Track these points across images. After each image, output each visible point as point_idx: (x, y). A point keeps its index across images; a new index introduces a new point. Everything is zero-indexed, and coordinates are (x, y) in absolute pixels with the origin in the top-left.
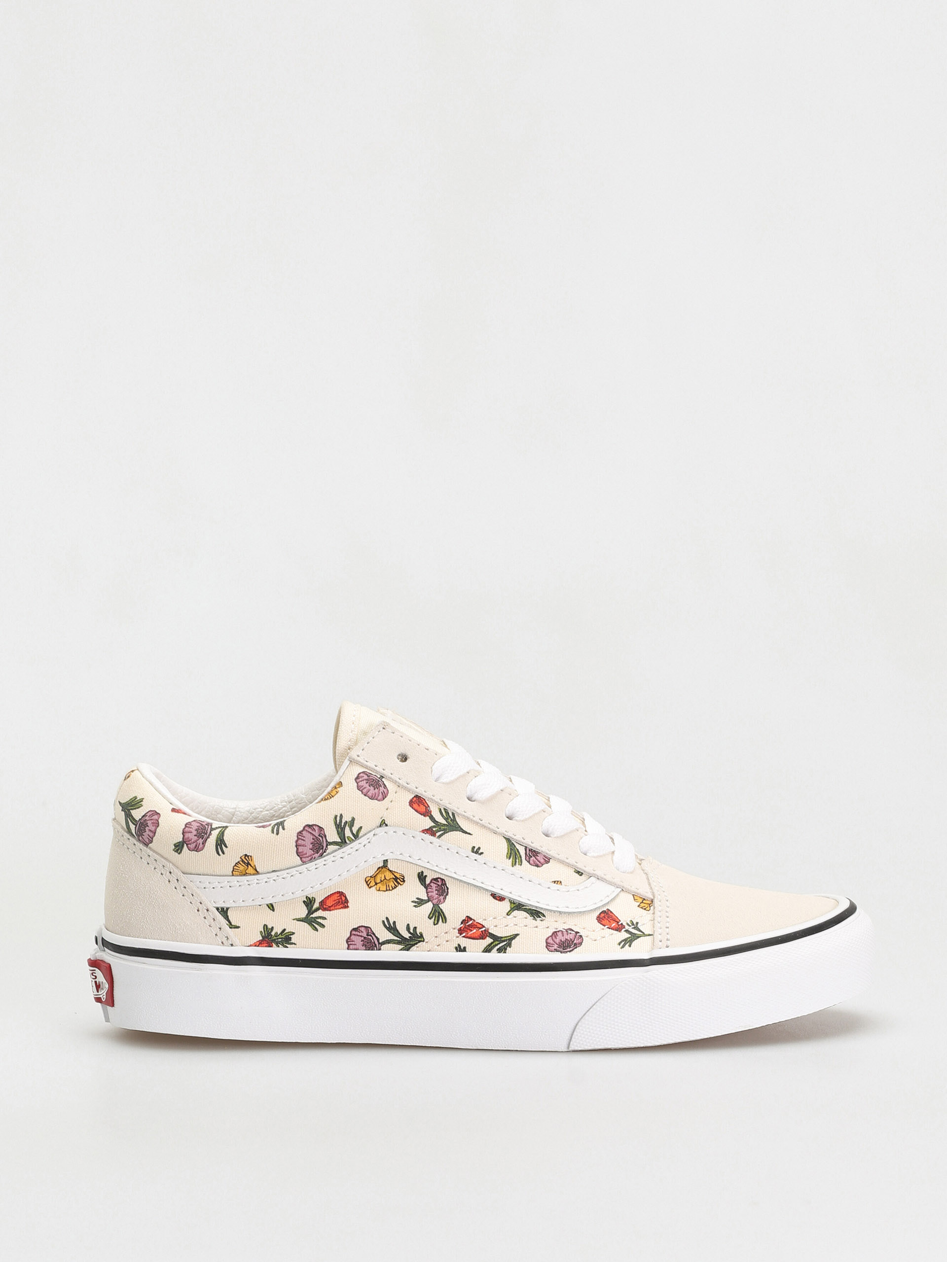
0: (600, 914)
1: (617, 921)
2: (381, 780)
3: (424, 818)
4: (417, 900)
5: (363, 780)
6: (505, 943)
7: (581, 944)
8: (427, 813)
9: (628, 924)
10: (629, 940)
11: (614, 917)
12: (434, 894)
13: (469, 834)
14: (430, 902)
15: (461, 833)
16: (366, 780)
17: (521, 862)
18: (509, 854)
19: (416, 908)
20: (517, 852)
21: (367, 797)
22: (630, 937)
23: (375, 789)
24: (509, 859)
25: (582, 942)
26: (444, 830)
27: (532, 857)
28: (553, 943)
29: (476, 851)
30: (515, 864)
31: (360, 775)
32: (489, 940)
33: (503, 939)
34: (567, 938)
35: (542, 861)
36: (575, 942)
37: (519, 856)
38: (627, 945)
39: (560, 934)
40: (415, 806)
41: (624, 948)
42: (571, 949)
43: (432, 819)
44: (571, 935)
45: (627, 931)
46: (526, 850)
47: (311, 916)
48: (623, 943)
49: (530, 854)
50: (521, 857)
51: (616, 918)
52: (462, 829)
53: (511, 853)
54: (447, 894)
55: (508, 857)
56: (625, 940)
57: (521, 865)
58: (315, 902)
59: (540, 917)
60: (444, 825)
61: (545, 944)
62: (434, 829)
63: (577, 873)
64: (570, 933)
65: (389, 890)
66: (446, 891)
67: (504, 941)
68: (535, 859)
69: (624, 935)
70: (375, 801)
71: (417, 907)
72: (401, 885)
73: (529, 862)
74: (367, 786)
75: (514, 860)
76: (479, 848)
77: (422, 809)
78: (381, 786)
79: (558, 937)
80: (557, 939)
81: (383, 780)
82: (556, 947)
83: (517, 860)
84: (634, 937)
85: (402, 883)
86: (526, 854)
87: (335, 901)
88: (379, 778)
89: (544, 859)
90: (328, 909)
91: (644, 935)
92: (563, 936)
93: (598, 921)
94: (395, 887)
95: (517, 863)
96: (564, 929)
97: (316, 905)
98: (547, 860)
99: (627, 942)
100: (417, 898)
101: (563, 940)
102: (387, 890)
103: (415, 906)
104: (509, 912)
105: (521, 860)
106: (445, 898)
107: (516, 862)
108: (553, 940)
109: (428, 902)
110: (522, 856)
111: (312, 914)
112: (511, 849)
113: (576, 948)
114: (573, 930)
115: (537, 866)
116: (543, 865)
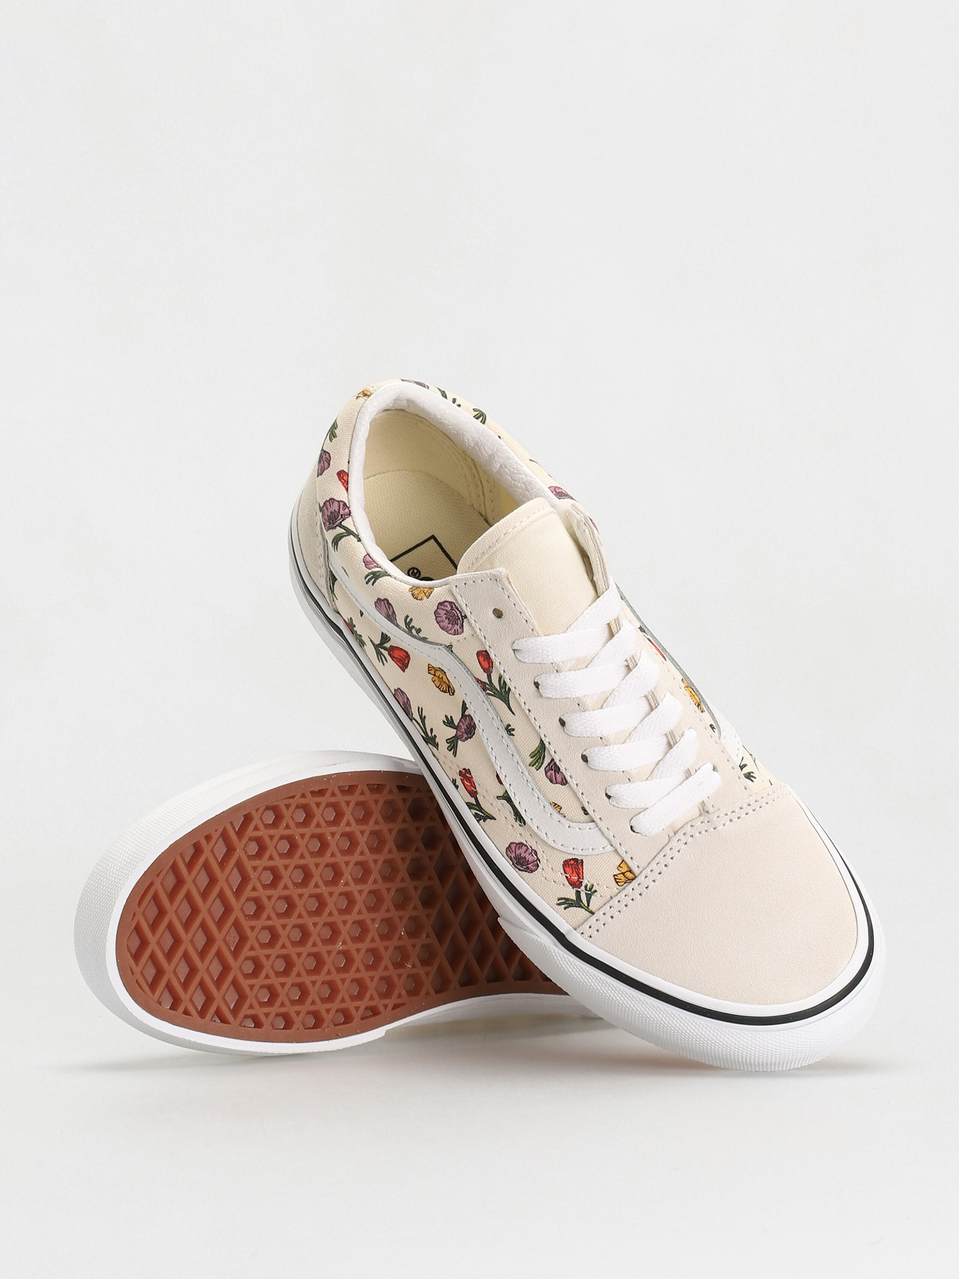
0: (570, 860)
1: (580, 875)
2: (463, 619)
3: (483, 672)
4: (449, 718)
5: (444, 610)
6: (483, 815)
7: (532, 871)
8: (488, 670)
9: (586, 887)
10: (570, 902)
11: (581, 871)
12: (464, 727)
13: (513, 713)
14: (456, 730)
15: (506, 706)
16: (447, 611)
17: (539, 768)
18: (534, 754)
19: (443, 725)
20: (542, 757)
21: (438, 625)
22: (573, 900)
23: (449, 624)
24: (531, 758)
25: (534, 871)
26: (494, 693)
27: (552, 770)
28: (514, 851)
29: (509, 730)
30: (533, 766)
31: (446, 603)
32: (473, 801)
33: (483, 811)
34: (526, 857)
35: (559, 779)
36: (529, 866)
37: (541, 761)
38: (564, 906)
39: (524, 848)
40: (481, 659)
41: (560, 907)
42: (521, 869)
43: (489, 677)
44: (532, 857)
45: (578, 893)
46: (551, 761)
47: (380, 649)
48: (563, 901)
49: (553, 767)
50: (542, 764)
51: (581, 874)
52: (509, 704)
53: (536, 754)
54: (470, 738)
55: (531, 756)
56: (567, 899)
57: (537, 770)
58: (388, 642)
59: (521, 822)
60: (497, 690)
61: (507, 846)
62: (487, 686)
63: (583, 810)
64: (532, 855)
65: (440, 689)
66: (472, 734)
67: (483, 813)
68: (553, 774)
69: (571, 894)
70: (445, 632)
71: (445, 724)
72: (450, 694)
73: (546, 773)
74: (444, 617)
75: (534, 762)
76: (513, 730)
77: (486, 665)
78: (457, 625)
79: (520, 850)
80: (519, 850)
81: (465, 620)
82: (513, 855)
83: (537, 764)
84: (577, 903)
85: (451, 694)
86: (549, 764)
87: (400, 656)
88: (462, 616)
89: (562, 780)
90: (393, 658)
91: (587, 909)
92: (525, 852)
93: (563, 865)
94: (445, 692)
95: (535, 766)
96: (531, 847)
97: (387, 645)
98: (564, 782)
99: (567, 903)
100: (451, 717)
101: (522, 855)
102: (438, 687)
103: (444, 722)
104: (500, 797)
105: (541, 766)
106: (467, 739)
107: (535, 764)
108: (515, 848)
109: (455, 729)
110: (544, 764)
111: (381, 648)
112: (539, 751)
113: (526, 871)
114: (536, 855)
115: (551, 781)
116: (557, 783)
